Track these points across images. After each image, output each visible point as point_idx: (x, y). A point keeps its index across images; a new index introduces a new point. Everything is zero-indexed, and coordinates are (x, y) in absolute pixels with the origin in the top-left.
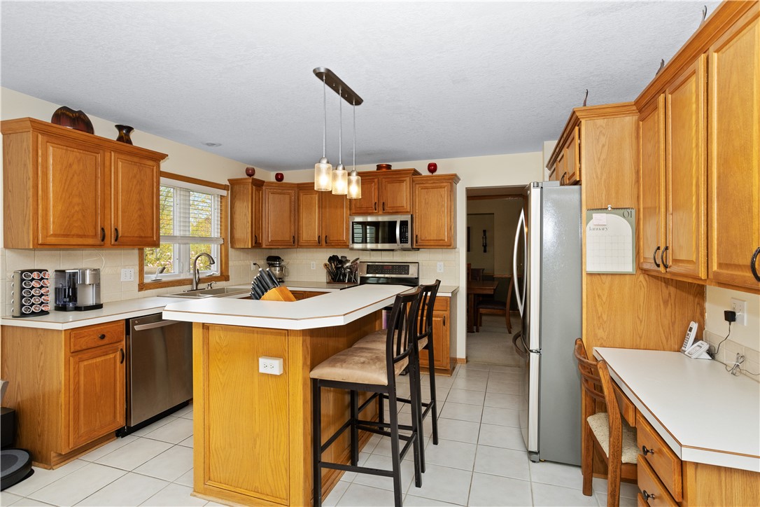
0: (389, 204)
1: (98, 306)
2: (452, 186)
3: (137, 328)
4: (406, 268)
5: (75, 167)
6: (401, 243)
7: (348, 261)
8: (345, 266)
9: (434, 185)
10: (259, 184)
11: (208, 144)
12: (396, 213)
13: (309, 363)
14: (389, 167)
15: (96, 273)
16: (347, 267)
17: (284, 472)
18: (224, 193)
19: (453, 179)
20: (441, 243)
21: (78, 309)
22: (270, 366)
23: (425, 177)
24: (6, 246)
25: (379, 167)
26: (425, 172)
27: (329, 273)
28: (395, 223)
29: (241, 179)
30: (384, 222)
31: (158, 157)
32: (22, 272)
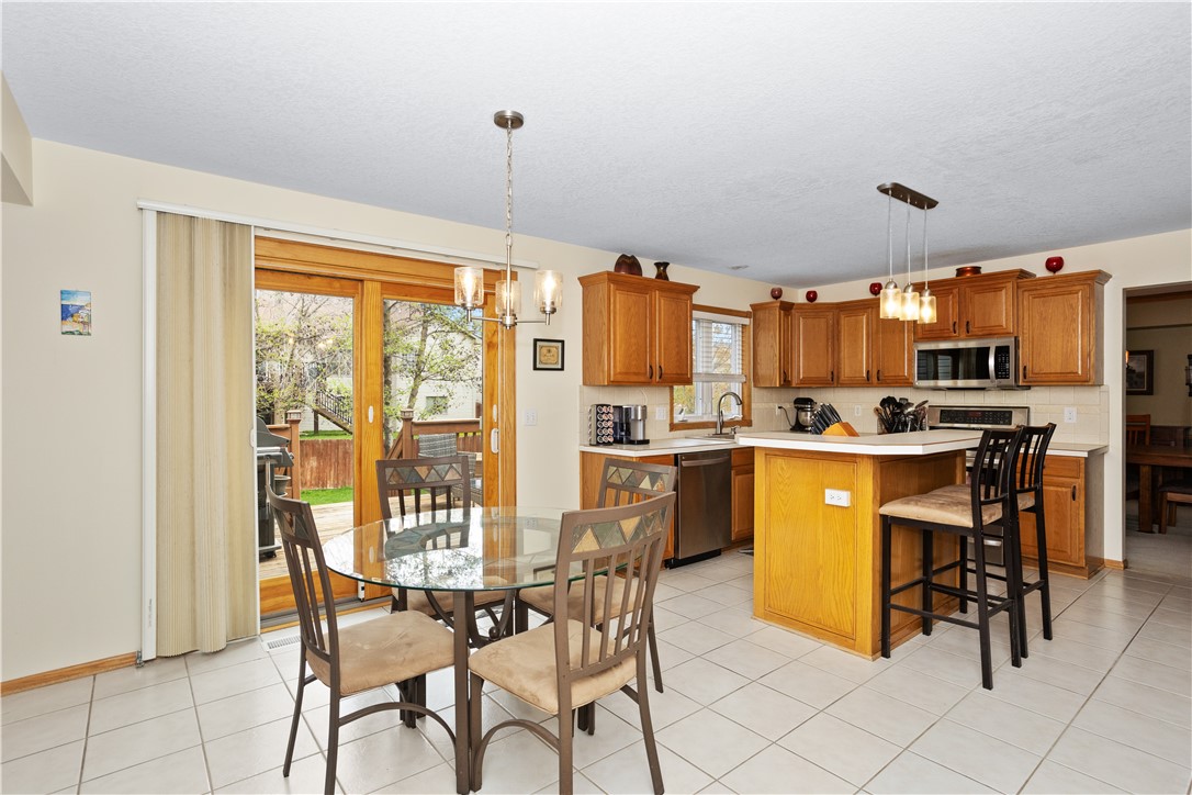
0: (977, 323)
1: (645, 442)
2: (1092, 289)
3: (684, 463)
4: (1007, 415)
5: (632, 309)
6: (997, 377)
7: (910, 405)
8: (906, 412)
9: (1058, 290)
10: (787, 308)
11: (733, 268)
12: (990, 335)
13: (878, 498)
14: (976, 270)
15: (644, 409)
16: (909, 414)
17: (850, 606)
18: (746, 321)
19: (1096, 278)
20: (1071, 377)
21: (632, 442)
22: (837, 497)
23: (1040, 279)
24: (584, 384)
25: (960, 272)
26: (1042, 272)
27: (882, 420)
28: (987, 350)
29: (767, 303)
30: (969, 349)
31: (690, 290)
32: (598, 406)
